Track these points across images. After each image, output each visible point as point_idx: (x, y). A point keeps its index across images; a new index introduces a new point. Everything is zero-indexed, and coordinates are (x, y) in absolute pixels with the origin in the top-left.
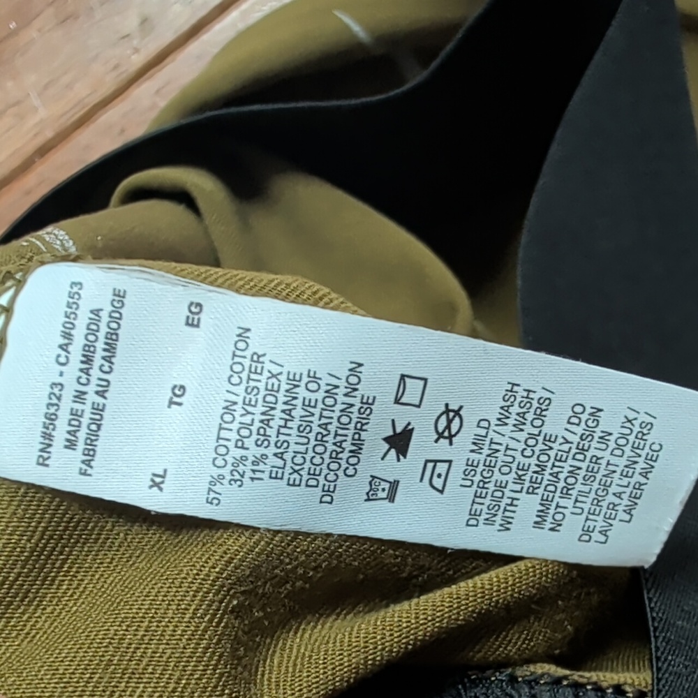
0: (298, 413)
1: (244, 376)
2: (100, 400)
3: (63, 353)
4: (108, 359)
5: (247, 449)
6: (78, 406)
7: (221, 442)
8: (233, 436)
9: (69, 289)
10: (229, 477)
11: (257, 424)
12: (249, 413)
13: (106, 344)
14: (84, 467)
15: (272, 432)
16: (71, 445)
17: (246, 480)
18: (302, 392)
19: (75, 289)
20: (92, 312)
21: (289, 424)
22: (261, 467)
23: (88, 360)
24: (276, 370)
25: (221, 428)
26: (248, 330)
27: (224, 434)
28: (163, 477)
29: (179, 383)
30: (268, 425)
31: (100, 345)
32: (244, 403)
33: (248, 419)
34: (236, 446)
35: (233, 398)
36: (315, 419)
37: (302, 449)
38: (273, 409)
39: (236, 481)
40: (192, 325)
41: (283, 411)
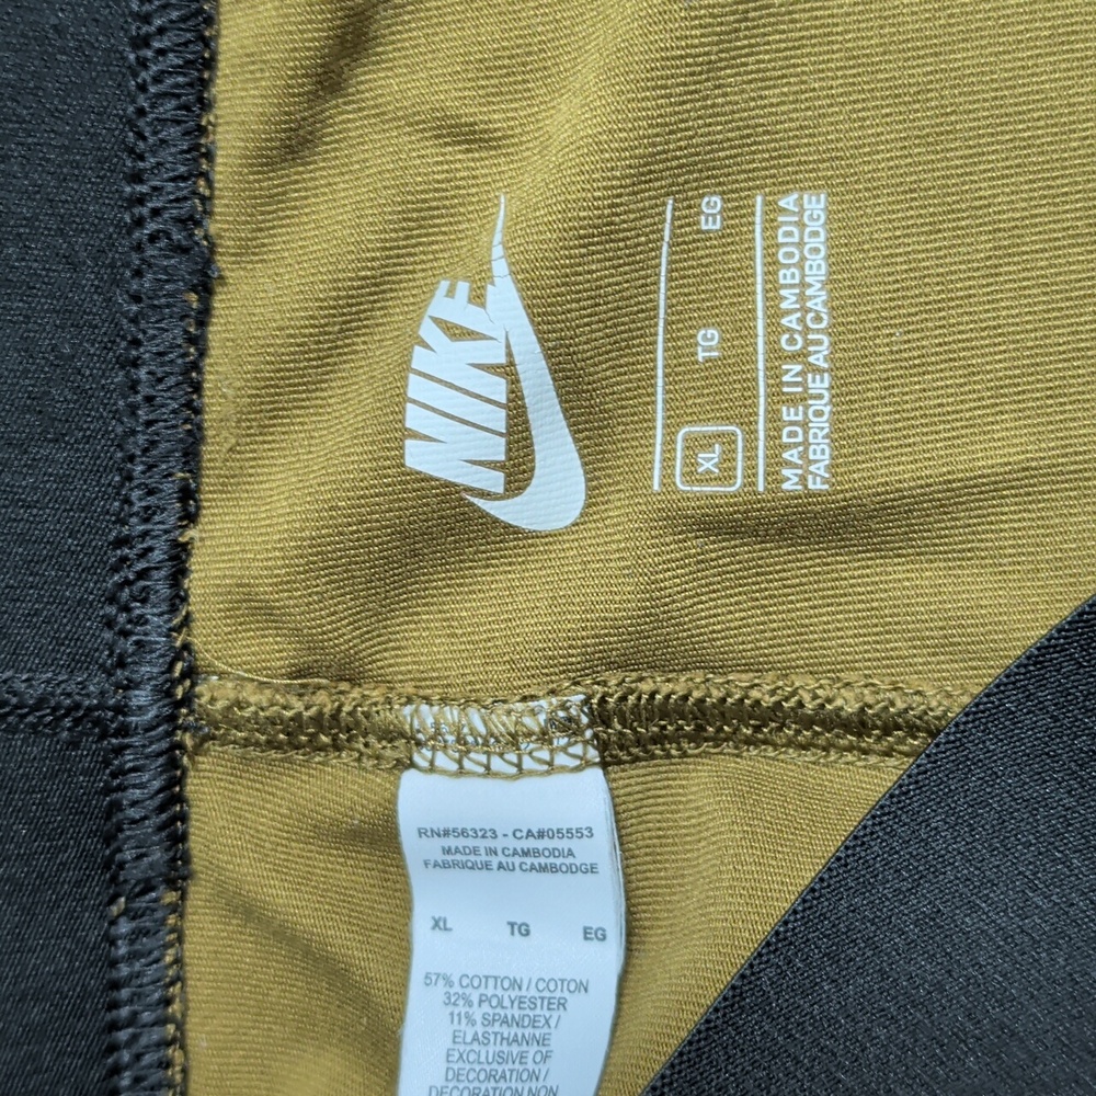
0: (515, 1049)
1: (546, 994)
2: (495, 866)
3: (524, 834)
4: (532, 868)
5: (480, 1006)
6: (483, 851)
7: (483, 980)
8: (490, 992)
9: (584, 827)
10: (452, 991)
11: (502, 1013)
12: (512, 1003)
13: (546, 864)
14: (432, 863)
15: (497, 1027)
16: (447, 851)
17: (450, 1008)
18: (534, 1048)
19: (585, 833)
20: (570, 850)
21: (505, 1042)
22: (464, 1021)
23: (526, 853)
24: (553, 1023)
25: (496, 978)
26: (586, 990)
27: (491, 982)
28: (446, 929)
29: (532, 928)
30: (503, 1022)
31: (543, 860)
32: (521, 997)
33: (507, 1003)
34: (481, 995)
35: (524, 987)
36: (510, 1066)
37: (483, 1059)
38: (517, 1024)
39: (449, 998)
40: (586, 933)
41: (516, 1035)
